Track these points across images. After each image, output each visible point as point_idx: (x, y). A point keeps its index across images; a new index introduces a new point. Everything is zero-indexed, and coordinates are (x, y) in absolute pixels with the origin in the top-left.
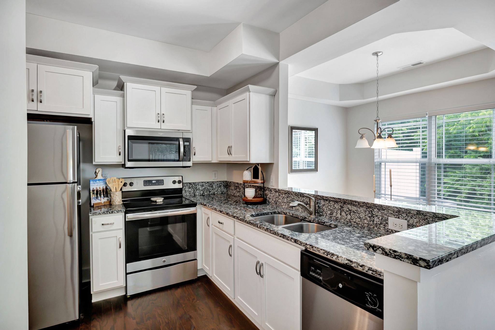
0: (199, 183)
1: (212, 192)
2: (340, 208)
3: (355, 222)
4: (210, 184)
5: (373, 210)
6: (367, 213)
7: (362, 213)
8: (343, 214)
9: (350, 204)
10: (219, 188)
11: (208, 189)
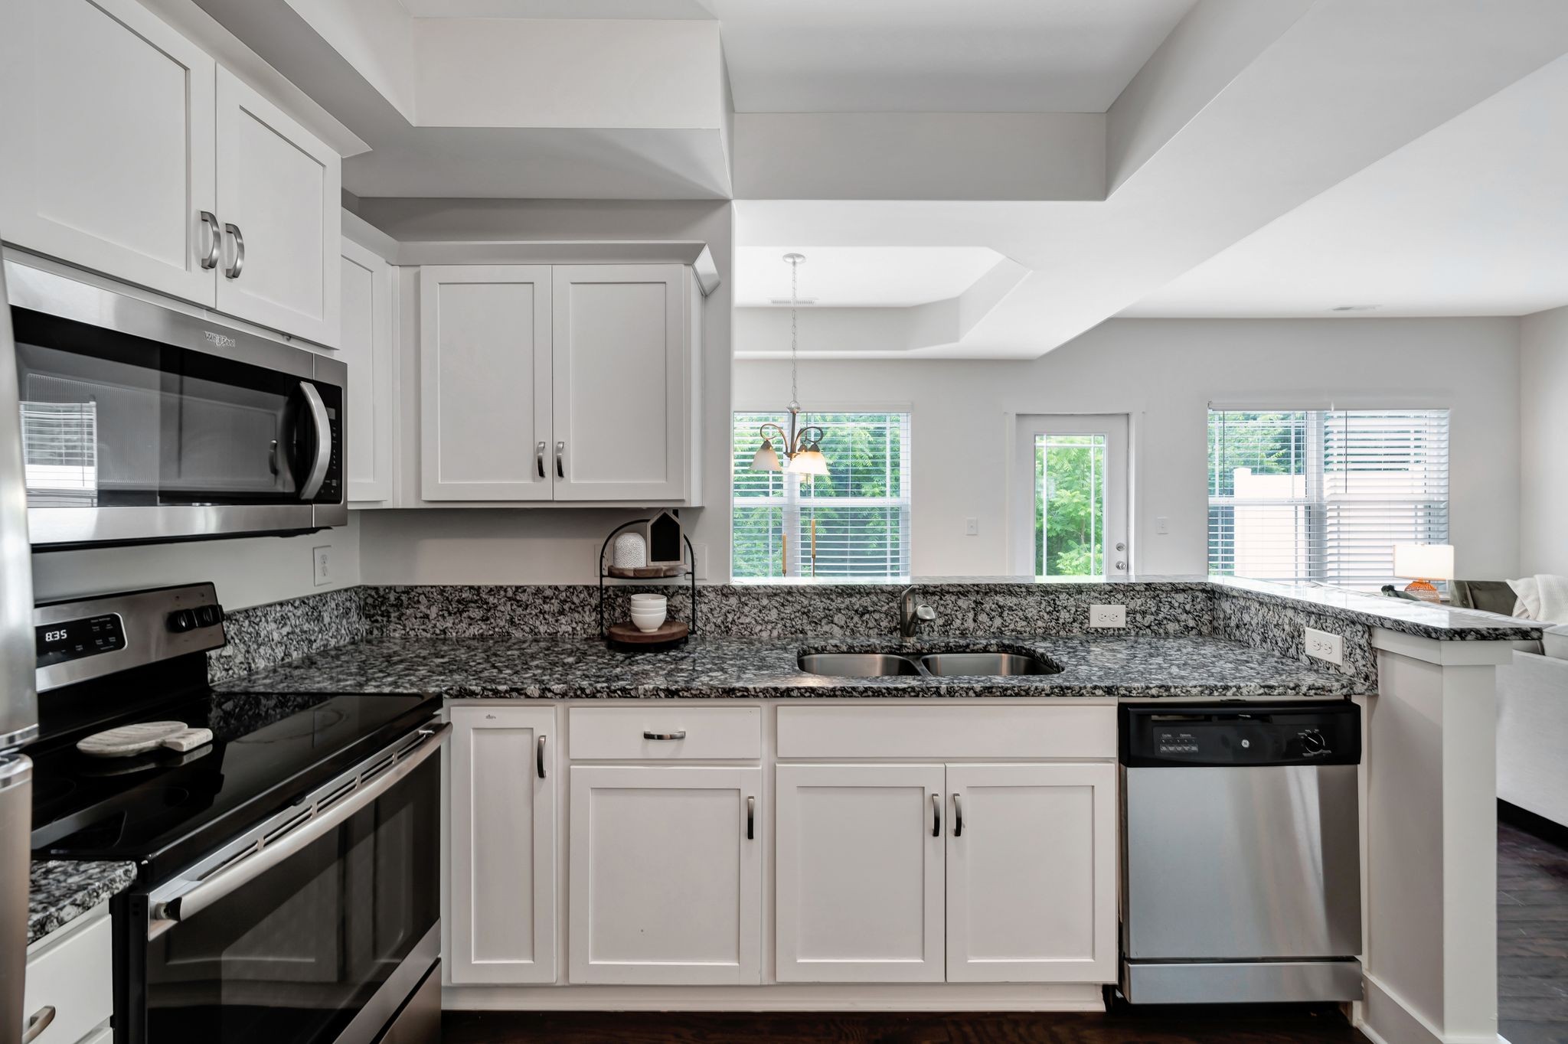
0: (268, 609)
1: (318, 641)
2: (973, 605)
3: (1013, 631)
4: (313, 608)
5: (1058, 597)
6: (1043, 606)
7: (1032, 607)
8: (983, 617)
9: (1000, 593)
10: (344, 622)
11: (305, 632)
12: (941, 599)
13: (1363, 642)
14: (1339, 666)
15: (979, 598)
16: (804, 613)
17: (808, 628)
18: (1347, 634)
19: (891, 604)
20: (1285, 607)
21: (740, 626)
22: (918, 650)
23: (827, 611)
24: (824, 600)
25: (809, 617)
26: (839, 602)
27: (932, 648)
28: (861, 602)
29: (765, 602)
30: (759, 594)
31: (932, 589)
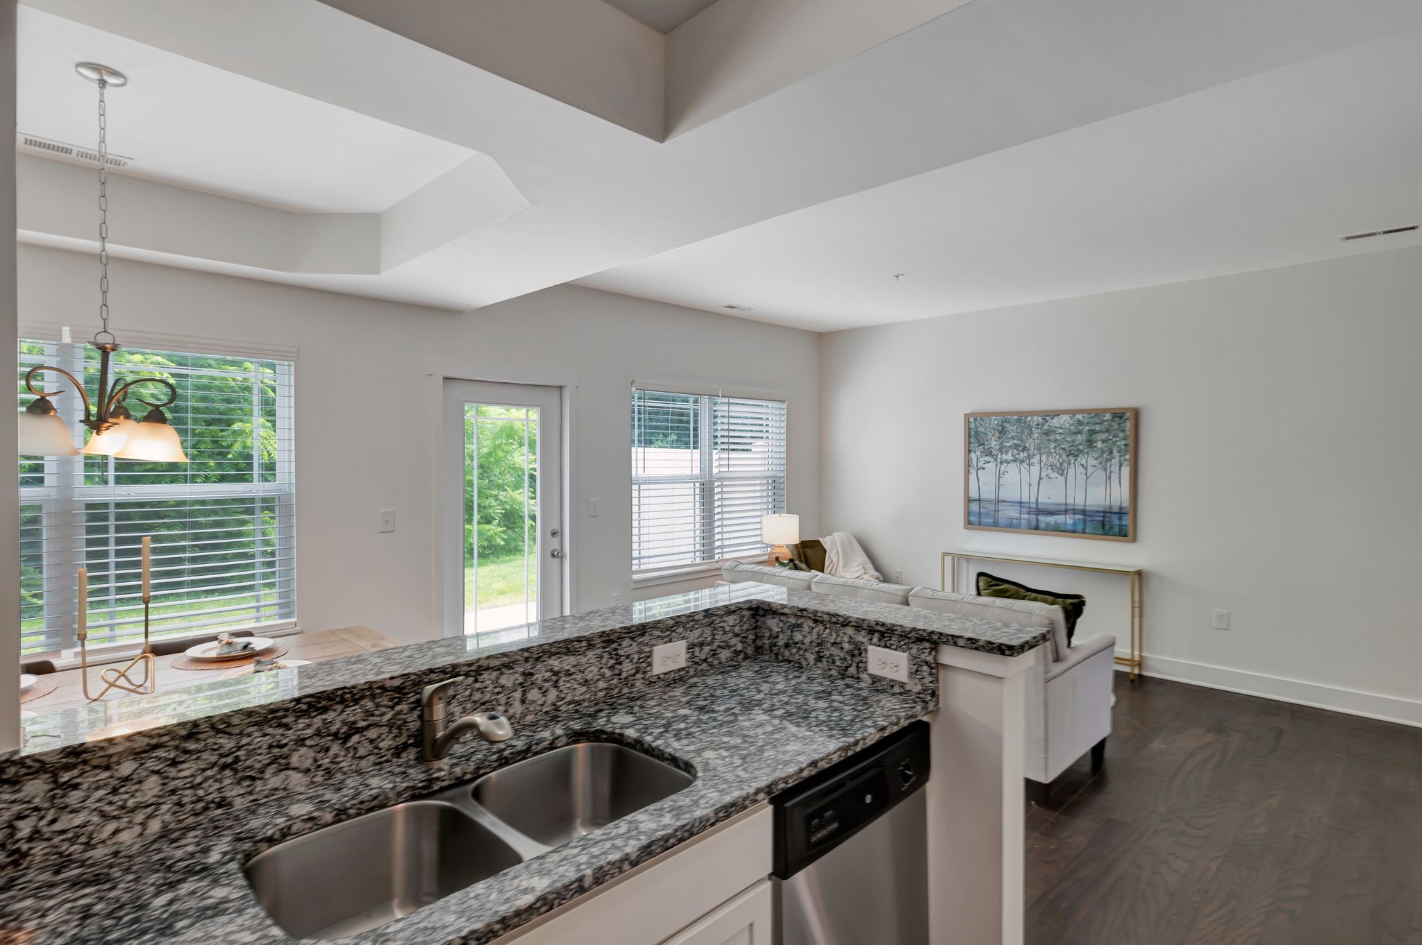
5: (621, 645)
6: (604, 660)
7: (592, 664)
9: (556, 654)
12: (476, 681)
13: (930, 659)
14: (905, 684)
15: (528, 666)
16: (225, 767)
17: (232, 792)
18: (914, 651)
19: (398, 708)
20: (844, 625)
21: (56, 840)
22: (457, 779)
23: (276, 751)
24: (269, 730)
25: (236, 771)
26: (301, 726)
27: (478, 768)
28: (344, 716)
29: (127, 768)
30: (111, 756)
31: (465, 669)
